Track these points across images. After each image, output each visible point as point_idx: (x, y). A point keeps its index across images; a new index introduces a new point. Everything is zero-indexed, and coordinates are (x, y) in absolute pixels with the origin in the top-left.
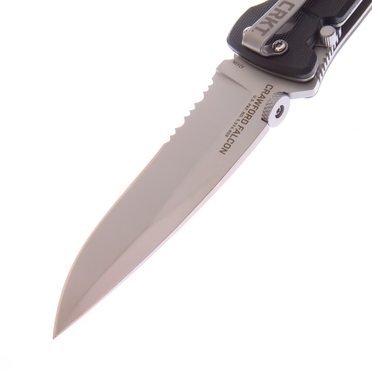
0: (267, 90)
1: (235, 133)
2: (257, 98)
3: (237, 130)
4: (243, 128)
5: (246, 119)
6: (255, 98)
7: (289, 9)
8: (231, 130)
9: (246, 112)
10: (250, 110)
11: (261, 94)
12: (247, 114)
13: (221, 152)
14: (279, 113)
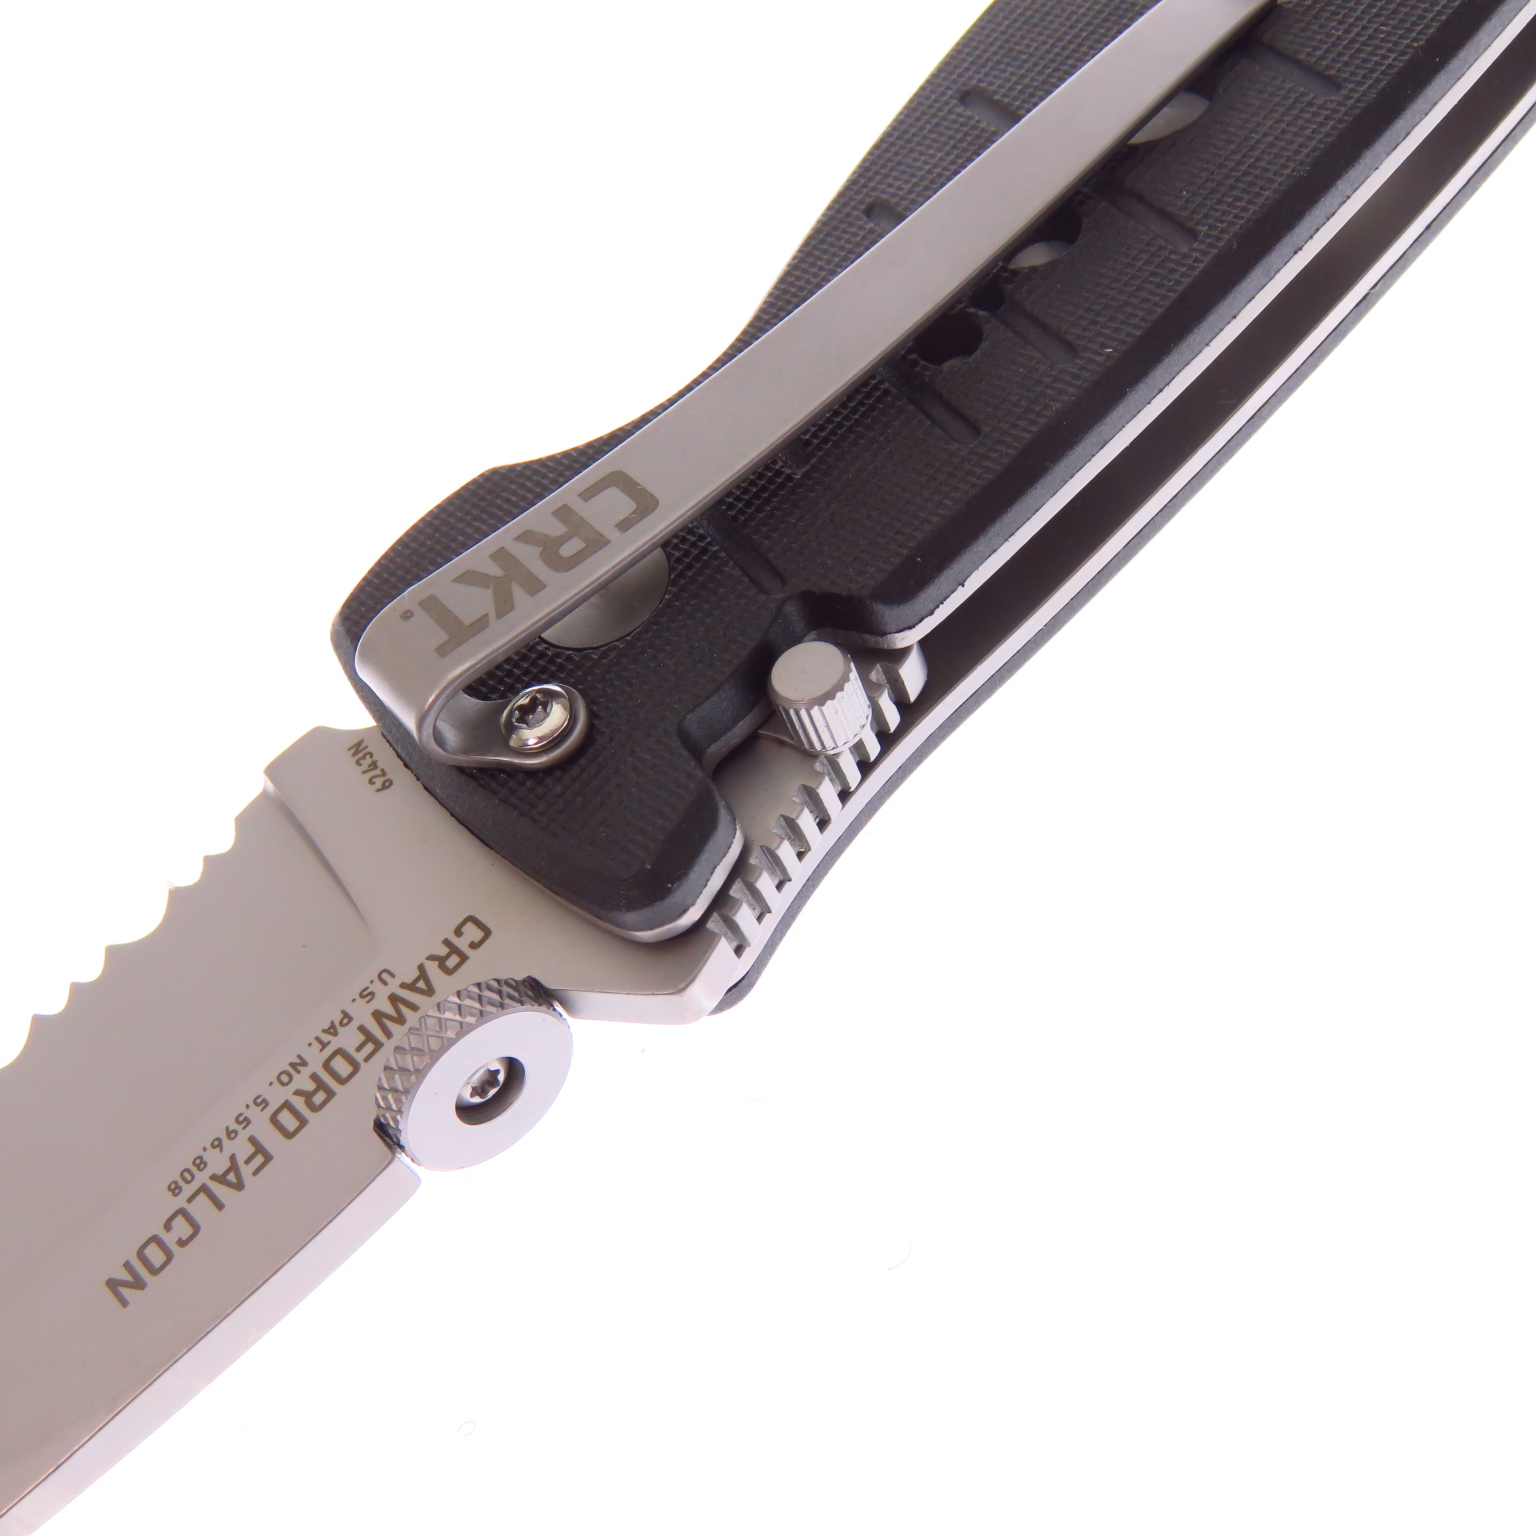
0: (454, 950)
1: (220, 1179)
2: (394, 986)
3: (234, 1166)
4: (268, 1158)
5: (299, 1103)
6: (385, 983)
7: (624, 525)
8: (205, 1159)
9: (316, 1064)
10: (340, 1052)
11: (421, 968)
12: (314, 1077)
13: (113, 1285)
14: (493, 1092)
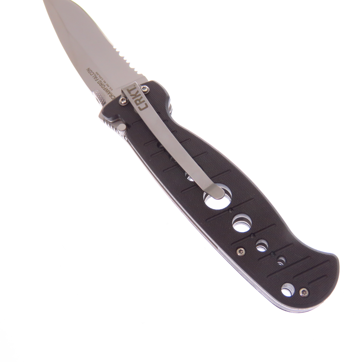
2: (110, 91)
3: (97, 78)
4: (96, 81)
5: (101, 83)
9: (105, 84)
11: (111, 93)
13: (89, 69)
